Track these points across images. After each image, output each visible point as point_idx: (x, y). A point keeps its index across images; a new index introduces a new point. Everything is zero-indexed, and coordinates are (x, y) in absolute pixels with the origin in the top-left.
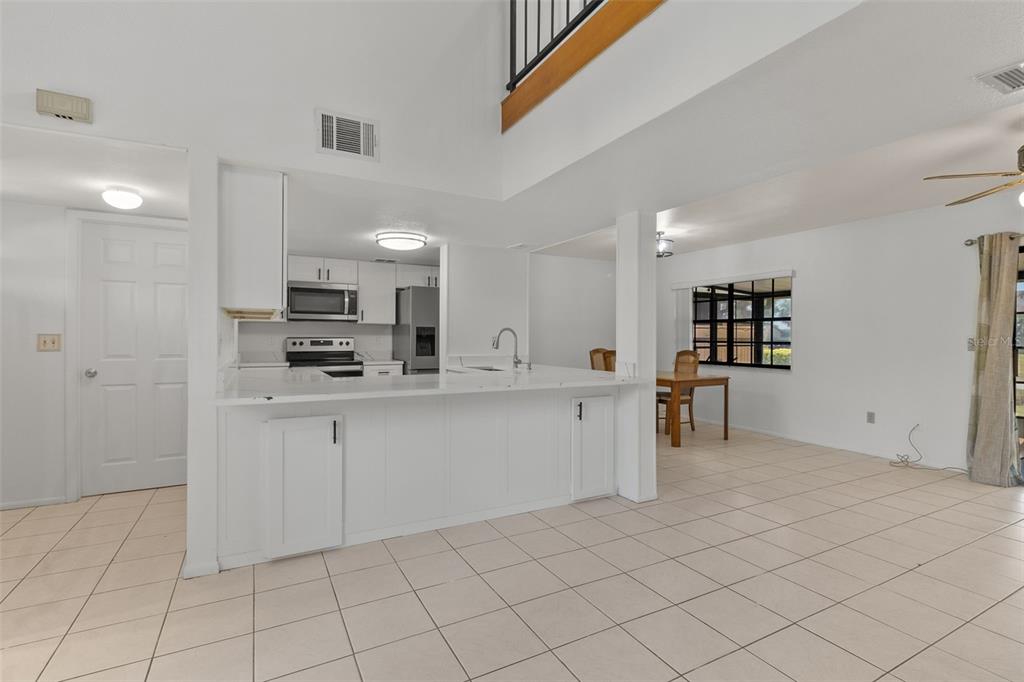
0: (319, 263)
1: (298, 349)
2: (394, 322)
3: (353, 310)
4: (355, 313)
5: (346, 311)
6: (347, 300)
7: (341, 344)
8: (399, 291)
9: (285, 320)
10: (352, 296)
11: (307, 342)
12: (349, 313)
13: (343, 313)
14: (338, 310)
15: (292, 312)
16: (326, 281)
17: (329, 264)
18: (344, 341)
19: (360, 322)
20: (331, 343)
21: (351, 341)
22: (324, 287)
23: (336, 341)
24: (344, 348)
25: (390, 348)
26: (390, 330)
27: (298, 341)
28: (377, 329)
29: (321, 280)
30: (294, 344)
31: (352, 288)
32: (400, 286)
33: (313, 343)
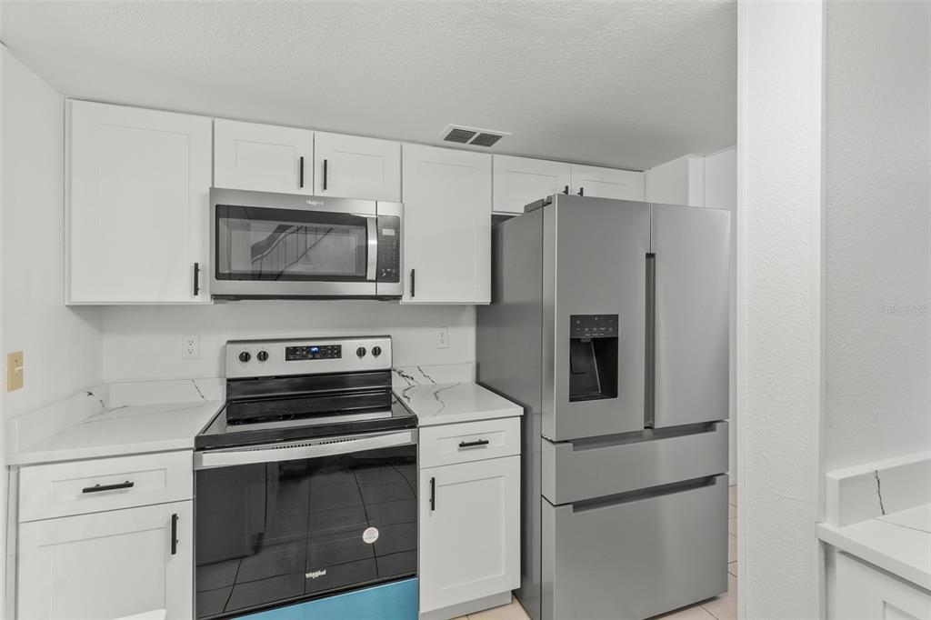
0: (299, 142)
1: (254, 369)
2: (486, 299)
3: (390, 270)
4: (394, 277)
5: (372, 274)
6: (373, 242)
7: (361, 352)
8: (498, 221)
9: (204, 298)
10: (387, 232)
11: (278, 351)
12: (379, 278)
13: (363, 279)
14: (352, 271)
15: (219, 276)
16: (319, 192)
17: (329, 146)
18: (369, 345)
19: (406, 299)
20: (335, 352)
21: (384, 344)
22: (313, 206)
23: (349, 347)
24: (369, 363)
25: (471, 356)
26: (471, 316)
27: (254, 350)
28: (444, 313)
29: (306, 191)
30: (245, 357)
31: (388, 210)
32: (502, 208)
33: (292, 354)
